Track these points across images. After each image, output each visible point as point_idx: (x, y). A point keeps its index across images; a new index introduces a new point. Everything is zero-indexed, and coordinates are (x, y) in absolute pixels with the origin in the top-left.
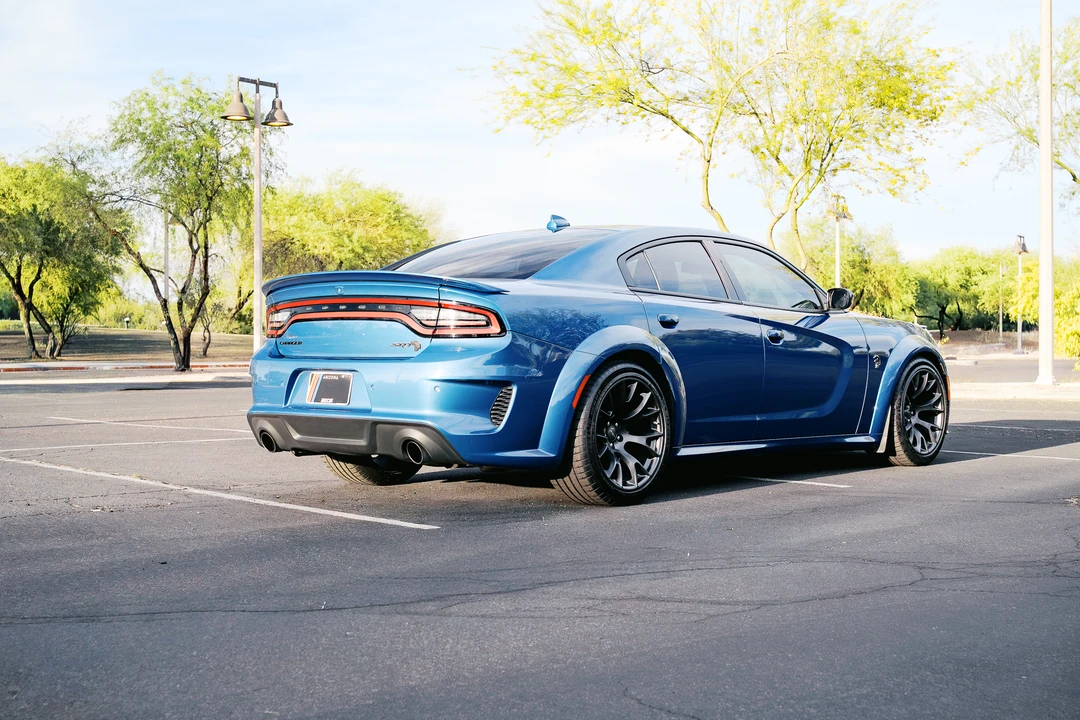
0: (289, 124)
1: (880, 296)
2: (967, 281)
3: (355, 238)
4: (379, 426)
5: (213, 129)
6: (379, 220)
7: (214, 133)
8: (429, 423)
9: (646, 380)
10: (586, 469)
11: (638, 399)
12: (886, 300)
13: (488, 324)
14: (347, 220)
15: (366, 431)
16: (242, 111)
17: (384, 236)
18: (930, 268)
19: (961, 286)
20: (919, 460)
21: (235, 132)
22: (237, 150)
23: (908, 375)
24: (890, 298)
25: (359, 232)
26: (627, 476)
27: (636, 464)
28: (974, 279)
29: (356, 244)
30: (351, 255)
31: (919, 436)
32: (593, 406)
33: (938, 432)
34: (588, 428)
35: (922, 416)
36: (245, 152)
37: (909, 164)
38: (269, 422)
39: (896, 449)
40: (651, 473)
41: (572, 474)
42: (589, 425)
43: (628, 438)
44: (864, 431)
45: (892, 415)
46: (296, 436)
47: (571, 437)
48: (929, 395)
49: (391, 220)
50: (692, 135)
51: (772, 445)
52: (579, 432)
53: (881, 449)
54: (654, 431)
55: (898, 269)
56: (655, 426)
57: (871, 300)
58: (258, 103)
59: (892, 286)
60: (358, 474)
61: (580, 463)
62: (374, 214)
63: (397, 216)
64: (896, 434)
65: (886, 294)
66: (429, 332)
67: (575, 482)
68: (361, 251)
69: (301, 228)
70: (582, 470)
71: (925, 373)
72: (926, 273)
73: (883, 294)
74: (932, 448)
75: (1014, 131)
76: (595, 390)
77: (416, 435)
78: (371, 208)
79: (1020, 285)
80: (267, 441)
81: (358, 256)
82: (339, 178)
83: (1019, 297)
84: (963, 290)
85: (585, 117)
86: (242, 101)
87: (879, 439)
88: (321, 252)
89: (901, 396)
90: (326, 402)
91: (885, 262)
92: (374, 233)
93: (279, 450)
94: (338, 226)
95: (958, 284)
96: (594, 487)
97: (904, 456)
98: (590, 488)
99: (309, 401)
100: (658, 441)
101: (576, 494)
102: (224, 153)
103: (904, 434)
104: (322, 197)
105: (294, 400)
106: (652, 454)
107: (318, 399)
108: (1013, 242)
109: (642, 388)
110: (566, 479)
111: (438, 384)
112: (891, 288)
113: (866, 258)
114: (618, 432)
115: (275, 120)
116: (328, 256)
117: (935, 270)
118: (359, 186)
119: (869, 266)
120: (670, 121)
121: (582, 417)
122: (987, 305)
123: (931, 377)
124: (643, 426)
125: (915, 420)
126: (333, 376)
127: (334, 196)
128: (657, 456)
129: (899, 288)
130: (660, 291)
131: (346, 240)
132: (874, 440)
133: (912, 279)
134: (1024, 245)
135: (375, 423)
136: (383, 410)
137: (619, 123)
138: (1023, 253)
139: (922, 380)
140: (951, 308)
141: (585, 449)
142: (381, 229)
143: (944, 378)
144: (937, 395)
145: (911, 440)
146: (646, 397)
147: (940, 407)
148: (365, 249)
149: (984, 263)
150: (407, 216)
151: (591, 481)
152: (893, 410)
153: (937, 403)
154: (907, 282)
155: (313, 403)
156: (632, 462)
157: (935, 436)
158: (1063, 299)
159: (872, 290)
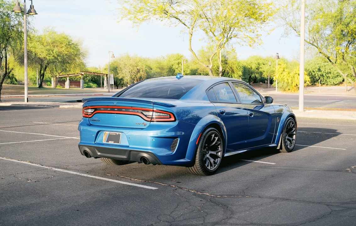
0: (36, 14)
1: (231, 72)
2: (258, 67)
3: (54, 51)
4: (132, 152)
5: (8, 15)
6: (63, 45)
7: (8, 16)
8: (150, 151)
9: (217, 133)
10: (200, 164)
11: (214, 139)
12: (233, 73)
13: (170, 117)
14: (51, 45)
15: (127, 153)
16: (19, 9)
17: (65, 51)
18: (246, 62)
19: (256, 69)
20: (289, 151)
21: (16, 16)
22: (16, 22)
23: (287, 123)
24: (234, 73)
25: (56, 50)
26: (211, 165)
27: (214, 161)
28: (261, 66)
29: (55, 54)
30: (53, 58)
31: (289, 142)
32: (202, 143)
33: (294, 141)
34: (201, 151)
35: (289, 136)
36: (20, 23)
37: (256, 36)
38: (88, 148)
39: (283, 148)
40: (218, 163)
41: (195, 166)
42: (201, 150)
43: (210, 152)
44: (273, 142)
45: (282, 136)
46: (99, 154)
47: (196, 154)
48: (291, 129)
49: (67, 45)
50: (186, 26)
51: (249, 150)
52: (198, 152)
53: (278, 148)
54: (218, 150)
55: (237, 63)
56: (219, 148)
57: (228, 73)
58: (25, 6)
59: (235, 69)
60: (112, 162)
61: (198, 163)
62: (61, 43)
63: (69, 44)
64: (283, 143)
65: (233, 71)
66: (150, 120)
67: (195, 168)
68: (56, 56)
69: (35, 48)
70: (199, 165)
71: (291, 122)
72: (245, 64)
73: (232, 71)
74: (292, 146)
75: (285, 23)
76: (203, 137)
77: (145, 155)
78: (60, 41)
79: (277, 69)
80: (86, 154)
81: (55, 58)
82: (48, 30)
83: (277, 73)
84: (257, 70)
85: (150, 18)
86: (19, 5)
87: (278, 144)
88: (42, 56)
89: (285, 130)
90: (110, 142)
91: (232, 61)
92: (61, 50)
93: (91, 157)
94: (48, 47)
95: (255, 68)
96: (202, 170)
97: (285, 150)
98: (201, 170)
99: (104, 142)
100: (220, 153)
101: (195, 172)
102: (12, 23)
103: (285, 142)
104: (42, 37)
105: (97, 141)
106: (218, 157)
107: (108, 141)
108: (275, 55)
109: (216, 136)
110: (192, 167)
111: (154, 138)
112: (234, 69)
113: (226, 59)
114: (208, 150)
115: (31, 12)
116: (44, 58)
117: (248, 63)
118: (55, 33)
119: (228, 62)
120: (179, 20)
121: (199, 147)
122: (265, 75)
123: (292, 123)
124: (215, 148)
125: (287, 137)
126: (114, 133)
127: (46, 37)
128: (219, 158)
129: (237, 70)
130: (218, 101)
131: (51, 52)
132: (276, 145)
133: (241, 66)
134: (278, 56)
135: (131, 151)
136: (133, 147)
137: (160, 20)
138: (278, 59)
139: (290, 124)
140: (253, 76)
141: (200, 158)
142: (63, 49)
143: (296, 123)
144: (294, 129)
145: (287, 145)
146: (217, 138)
147: (294, 133)
148: (58, 56)
149: (264, 61)
150: (72, 44)
151: (201, 168)
152: (282, 135)
153: (294, 132)
154: (240, 67)
155: (106, 143)
156: (212, 160)
157: (293, 142)
158: (291, 74)
159: (228, 70)
